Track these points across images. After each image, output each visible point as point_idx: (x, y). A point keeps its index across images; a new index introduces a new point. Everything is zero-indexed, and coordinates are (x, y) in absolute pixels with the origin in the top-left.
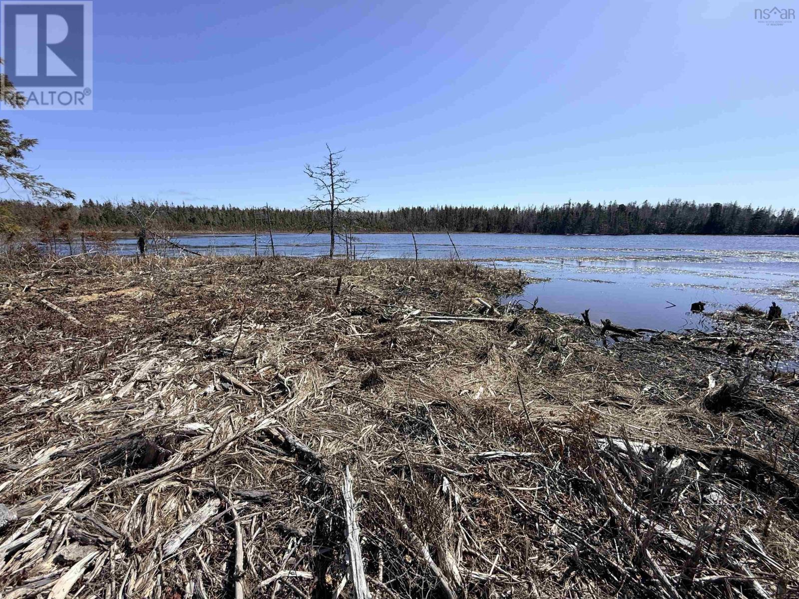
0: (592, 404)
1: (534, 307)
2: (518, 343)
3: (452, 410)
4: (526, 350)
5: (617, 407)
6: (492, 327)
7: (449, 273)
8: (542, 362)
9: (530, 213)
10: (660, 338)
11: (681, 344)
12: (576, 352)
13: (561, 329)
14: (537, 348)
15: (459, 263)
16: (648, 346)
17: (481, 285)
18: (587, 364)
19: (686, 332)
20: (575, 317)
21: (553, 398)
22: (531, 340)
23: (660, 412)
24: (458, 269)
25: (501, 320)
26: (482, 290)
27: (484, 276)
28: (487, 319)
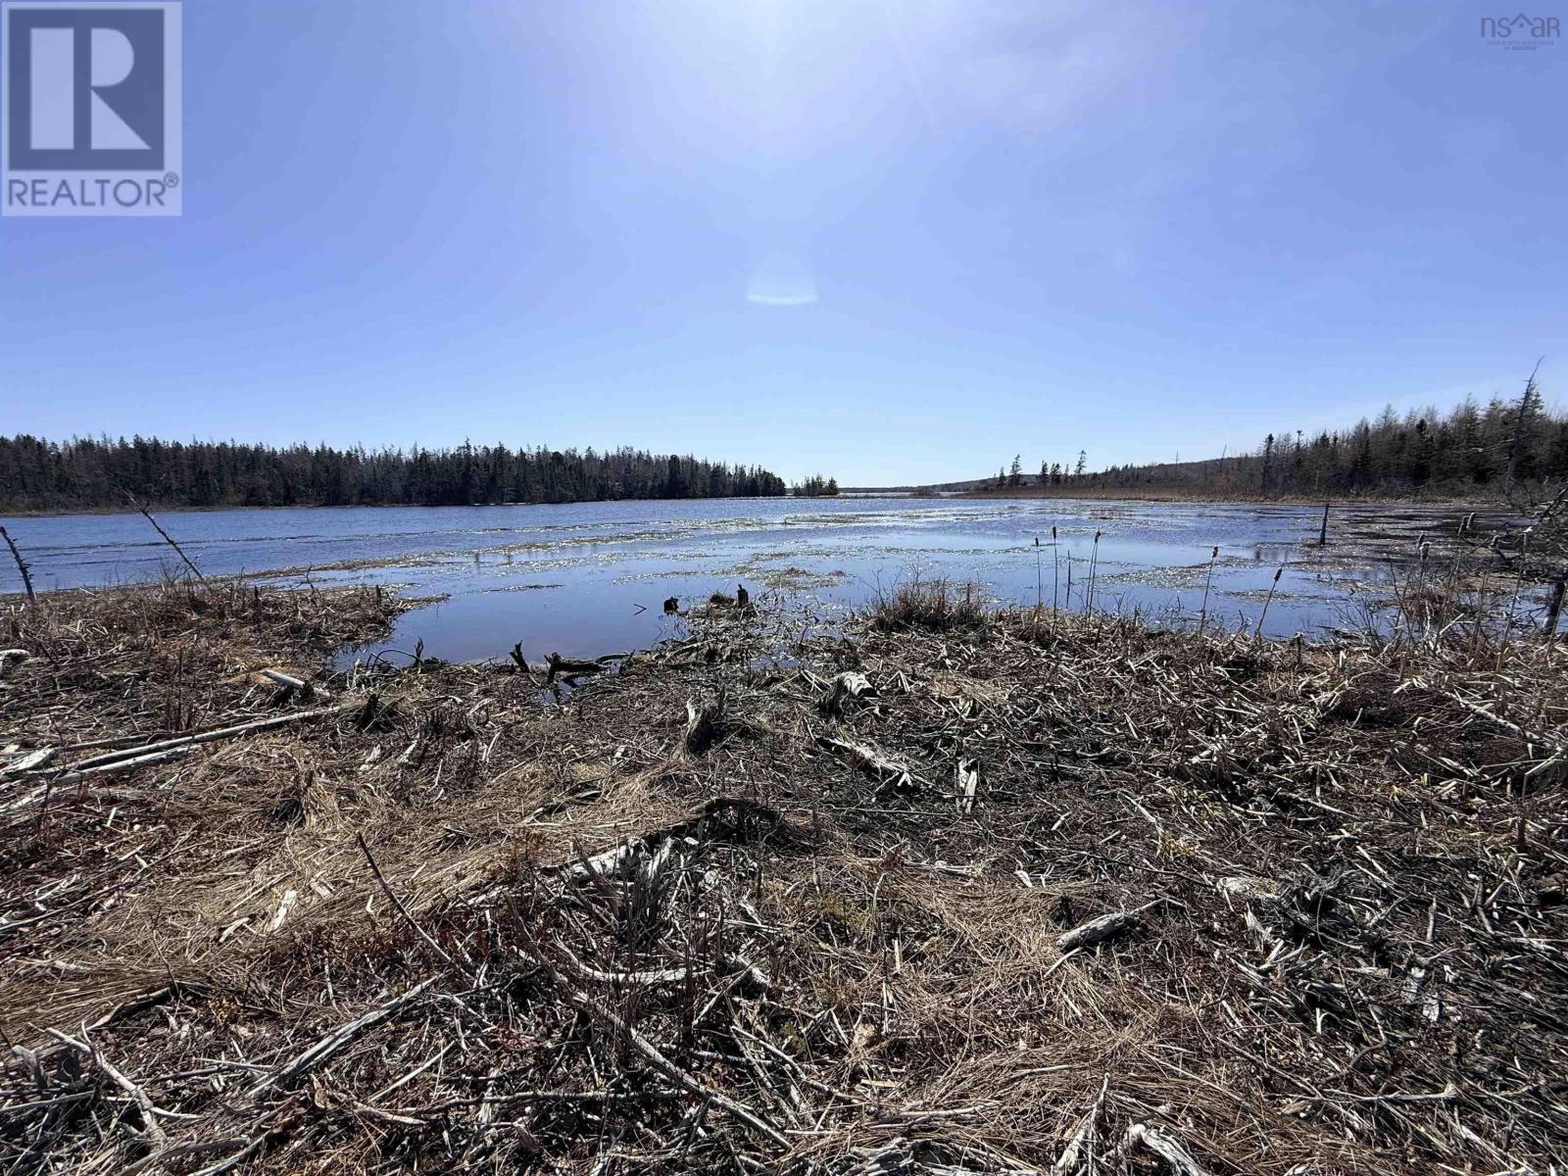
0: (539, 817)
1: (418, 661)
2: (382, 748)
3: (196, 997)
4: (403, 759)
5: (579, 804)
6: (312, 731)
7: (168, 619)
8: (443, 770)
9: (389, 464)
10: (631, 665)
11: (655, 666)
12: (507, 728)
13: (476, 690)
14: (427, 745)
15: (197, 590)
16: (617, 681)
17: (278, 634)
18: (528, 745)
19: (661, 645)
20: (501, 661)
21: (467, 838)
22: (416, 732)
23: (637, 784)
24: (197, 605)
25: (336, 709)
26: (282, 646)
27: (284, 613)
28: (296, 716)
